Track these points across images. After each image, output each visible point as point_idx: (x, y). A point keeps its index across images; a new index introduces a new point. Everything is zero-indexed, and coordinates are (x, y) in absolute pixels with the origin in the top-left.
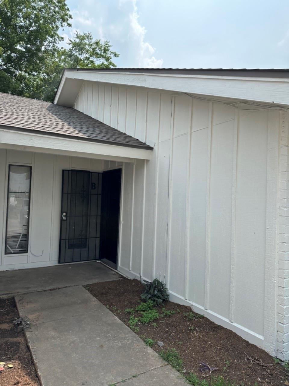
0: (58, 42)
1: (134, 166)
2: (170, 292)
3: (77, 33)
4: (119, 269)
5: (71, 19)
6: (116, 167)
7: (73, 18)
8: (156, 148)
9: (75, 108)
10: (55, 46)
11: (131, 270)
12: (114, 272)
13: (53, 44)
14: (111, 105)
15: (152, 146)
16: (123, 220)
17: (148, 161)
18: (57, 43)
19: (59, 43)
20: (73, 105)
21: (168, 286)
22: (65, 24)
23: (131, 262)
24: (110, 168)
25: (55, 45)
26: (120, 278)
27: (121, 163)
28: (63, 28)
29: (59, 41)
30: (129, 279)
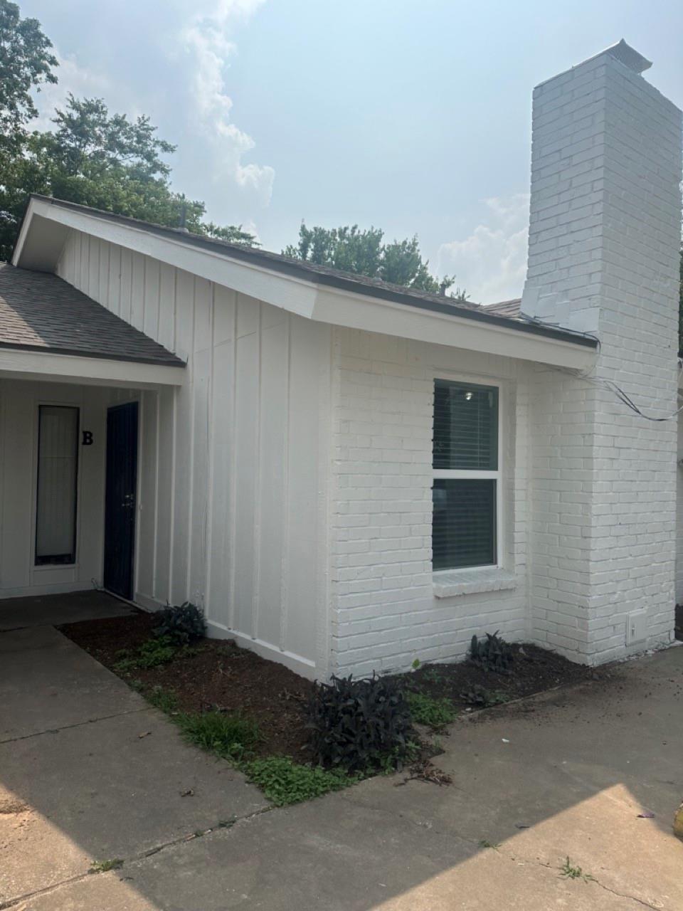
0: (26, 120)
1: (158, 396)
2: (210, 622)
3: (73, 99)
4: (135, 599)
5: (53, 66)
6: (130, 399)
7: (59, 63)
8: (189, 364)
9: (59, 274)
10: (19, 128)
11: (154, 595)
12: (125, 605)
13: (13, 124)
14: (120, 275)
15: (184, 360)
16: (142, 502)
17: (179, 387)
18: (24, 121)
19: (27, 122)
20: (55, 269)
21: (207, 614)
22: (43, 76)
23: (154, 582)
24: (120, 401)
25: (19, 126)
26: (133, 614)
27: (137, 392)
28: (38, 85)
29: (27, 118)
30: (150, 612)
